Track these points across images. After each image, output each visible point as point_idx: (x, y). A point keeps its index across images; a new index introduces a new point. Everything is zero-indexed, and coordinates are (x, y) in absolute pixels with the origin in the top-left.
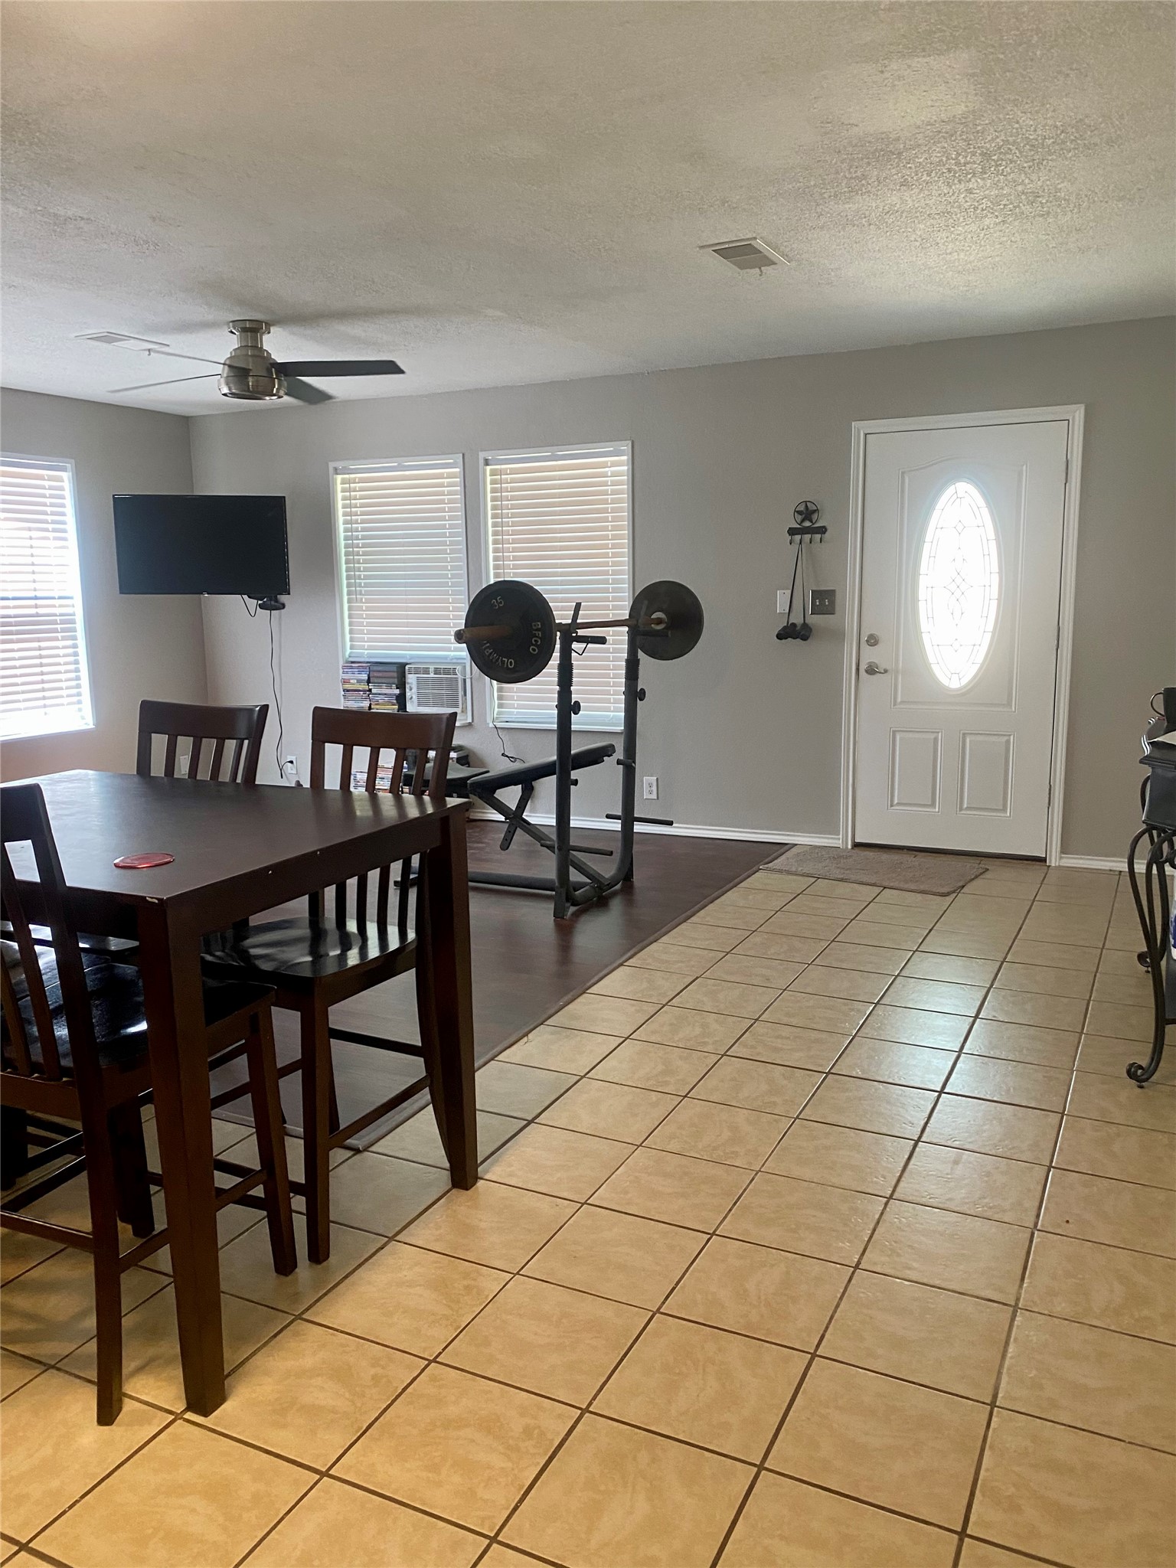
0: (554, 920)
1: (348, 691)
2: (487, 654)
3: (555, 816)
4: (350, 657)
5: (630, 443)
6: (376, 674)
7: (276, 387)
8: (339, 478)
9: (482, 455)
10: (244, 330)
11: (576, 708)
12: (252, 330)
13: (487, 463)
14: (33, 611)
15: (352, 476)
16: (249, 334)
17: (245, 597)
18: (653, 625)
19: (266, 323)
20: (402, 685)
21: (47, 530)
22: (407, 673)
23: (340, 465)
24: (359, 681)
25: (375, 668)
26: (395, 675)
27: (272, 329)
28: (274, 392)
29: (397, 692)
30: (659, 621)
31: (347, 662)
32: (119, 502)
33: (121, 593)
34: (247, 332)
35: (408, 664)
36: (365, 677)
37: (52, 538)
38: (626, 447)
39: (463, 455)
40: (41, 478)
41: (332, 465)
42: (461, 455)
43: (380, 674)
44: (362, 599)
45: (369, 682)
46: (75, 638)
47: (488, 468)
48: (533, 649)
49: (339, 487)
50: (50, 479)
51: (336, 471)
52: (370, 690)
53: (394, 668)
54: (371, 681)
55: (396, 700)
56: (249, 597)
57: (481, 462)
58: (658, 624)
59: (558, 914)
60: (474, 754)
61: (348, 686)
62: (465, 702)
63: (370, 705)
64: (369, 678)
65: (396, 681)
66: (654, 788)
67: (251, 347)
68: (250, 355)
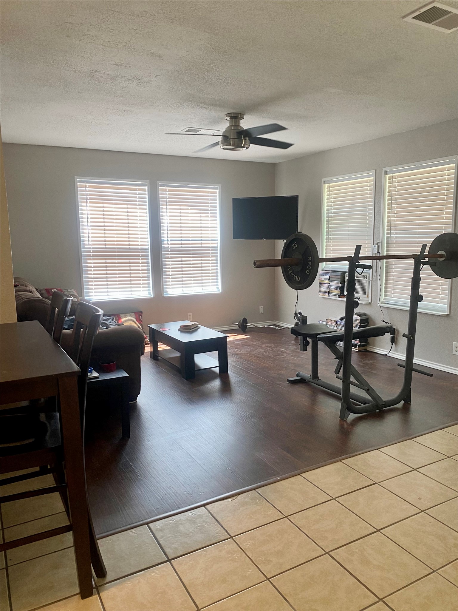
0: (340, 420)
1: (321, 283)
4: (324, 268)
6: (332, 276)
9: (384, 169)
10: (231, 118)
12: (235, 117)
13: (386, 173)
18: (438, 258)
19: (241, 114)
20: (342, 282)
21: (208, 213)
22: (346, 276)
23: (326, 179)
24: (325, 279)
25: (333, 274)
26: (340, 277)
27: (245, 117)
29: (340, 285)
30: (441, 256)
31: (323, 270)
32: (234, 200)
33: (233, 238)
34: (233, 118)
36: (328, 277)
37: (210, 217)
38: (455, 159)
39: (376, 170)
40: (207, 192)
41: (323, 180)
43: (334, 277)
44: (331, 241)
45: (329, 280)
47: (388, 176)
48: (307, 272)
49: (326, 190)
50: (211, 192)
51: (325, 183)
52: (330, 284)
53: (339, 274)
57: (383, 173)
60: (371, 318)
61: (321, 281)
62: (368, 293)
63: (329, 290)
64: (329, 278)
65: (340, 280)
67: (234, 125)
68: (233, 129)
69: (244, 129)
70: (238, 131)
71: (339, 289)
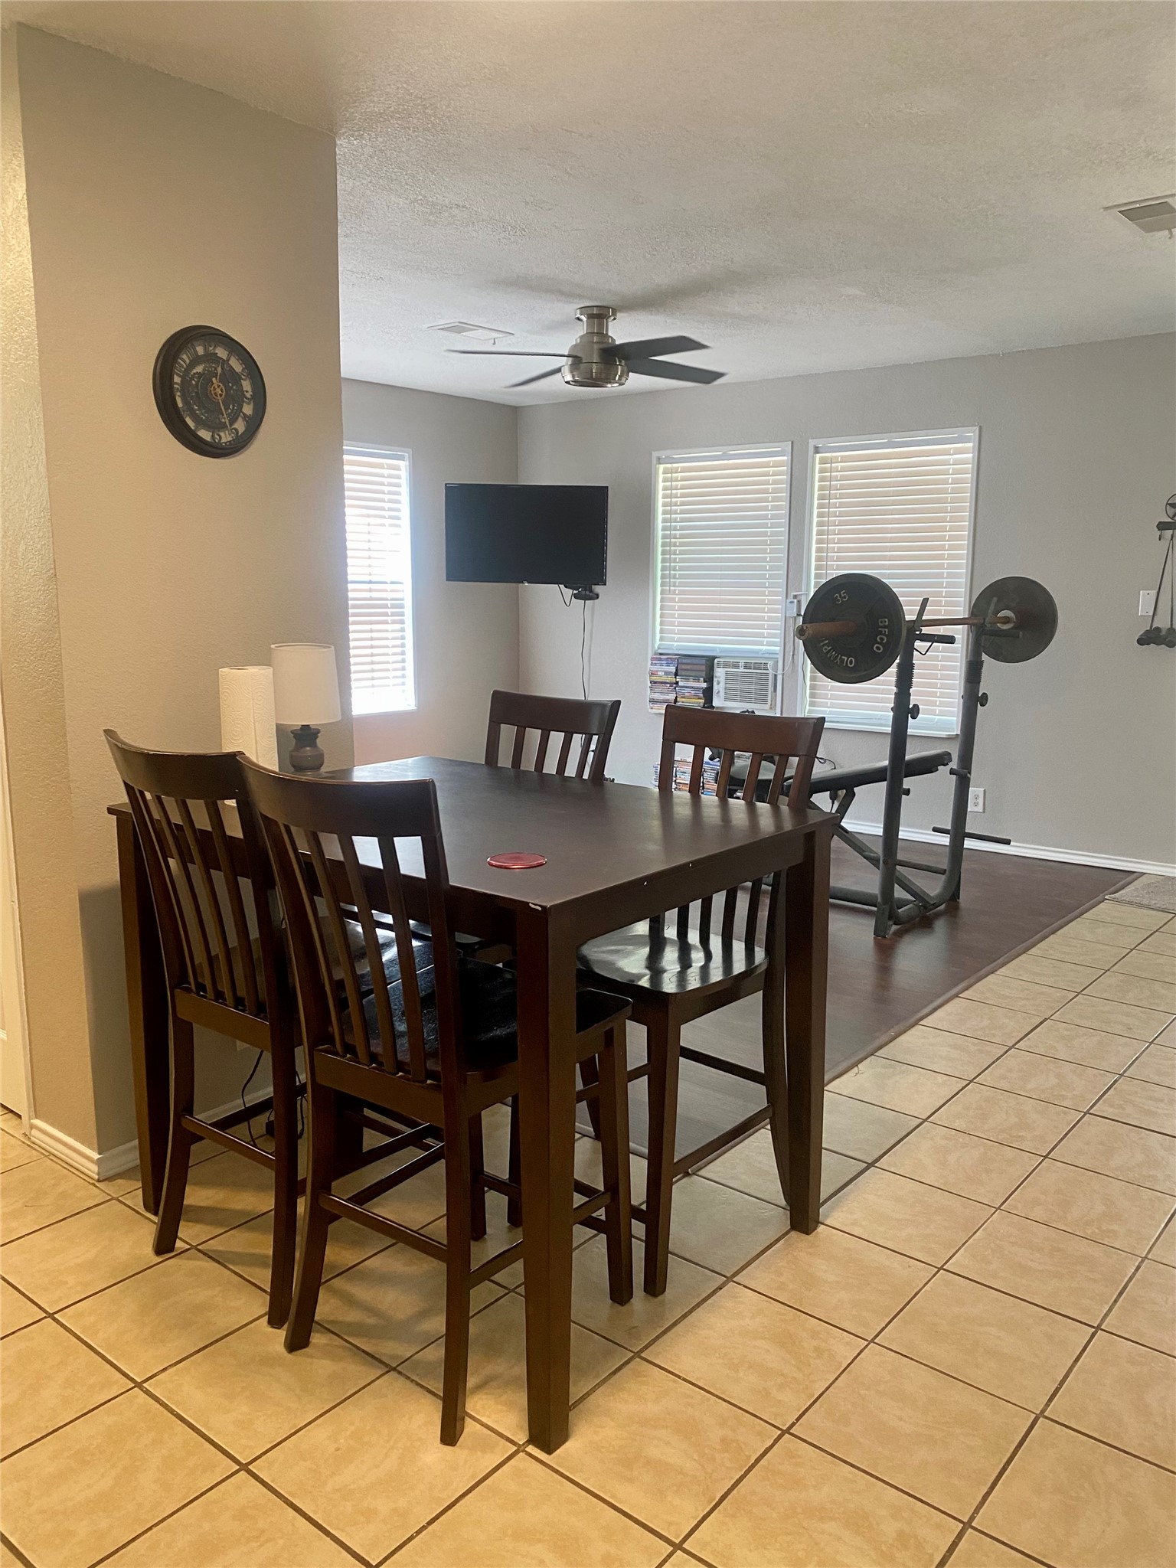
0: (874, 938)
1: (655, 683)
2: (825, 651)
3: (882, 826)
4: (659, 648)
5: (977, 428)
6: (683, 667)
7: (619, 374)
8: (662, 467)
9: (812, 443)
10: (590, 317)
11: (915, 711)
12: (599, 316)
13: (817, 450)
14: (367, 595)
15: (675, 465)
16: (596, 320)
17: (562, 586)
18: (998, 625)
19: (612, 309)
20: (710, 679)
21: (384, 517)
22: (715, 666)
23: (663, 454)
24: (667, 673)
25: (684, 661)
26: (704, 668)
27: (619, 315)
28: (617, 378)
29: (705, 685)
30: (1007, 620)
31: (656, 654)
32: (449, 489)
33: (447, 580)
34: (594, 318)
35: (716, 657)
36: (673, 669)
37: (387, 525)
38: (972, 433)
39: (792, 443)
40: (381, 466)
41: (655, 454)
42: (790, 443)
43: (688, 667)
44: (675, 590)
45: (676, 674)
46: (402, 622)
47: (818, 456)
48: (877, 648)
49: (661, 477)
50: (390, 467)
51: (659, 461)
52: (677, 683)
53: (703, 661)
54: (679, 674)
55: (703, 693)
56: (566, 587)
57: (811, 450)
58: (1005, 623)
59: (879, 932)
61: (654, 678)
62: (774, 698)
63: (676, 698)
64: (677, 670)
65: (704, 674)
66: (981, 801)
67: (597, 333)
68: (597, 343)
69: (617, 343)
70: (605, 346)
71: (702, 695)
